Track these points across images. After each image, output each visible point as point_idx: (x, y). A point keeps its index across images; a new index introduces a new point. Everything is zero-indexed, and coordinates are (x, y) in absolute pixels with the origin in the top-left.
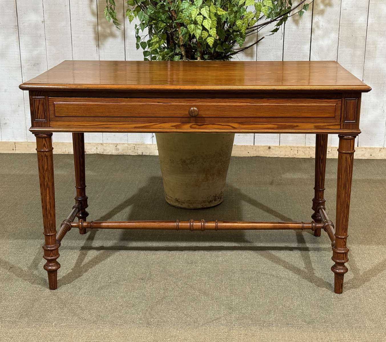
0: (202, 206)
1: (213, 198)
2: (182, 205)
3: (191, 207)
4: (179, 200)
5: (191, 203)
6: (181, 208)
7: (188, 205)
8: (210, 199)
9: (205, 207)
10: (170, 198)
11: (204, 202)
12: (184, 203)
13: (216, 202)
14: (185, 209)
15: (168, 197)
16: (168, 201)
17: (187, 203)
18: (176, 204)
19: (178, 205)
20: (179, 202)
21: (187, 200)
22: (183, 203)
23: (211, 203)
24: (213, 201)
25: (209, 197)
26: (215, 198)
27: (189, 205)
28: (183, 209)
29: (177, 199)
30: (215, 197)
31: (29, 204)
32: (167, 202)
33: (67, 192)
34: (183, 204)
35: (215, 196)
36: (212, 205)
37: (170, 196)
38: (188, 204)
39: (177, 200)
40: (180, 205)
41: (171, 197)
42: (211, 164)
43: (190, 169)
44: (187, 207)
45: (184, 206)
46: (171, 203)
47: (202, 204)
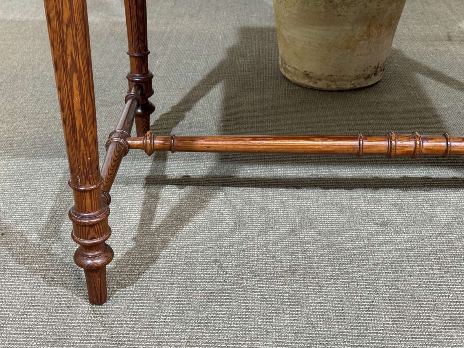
0: (352, 86)
1: (373, 70)
2: (316, 83)
3: (334, 87)
4: (311, 75)
5: (334, 81)
6: (312, 89)
7: (328, 84)
8: (369, 72)
9: (358, 86)
10: (293, 70)
11: (358, 77)
12: (320, 80)
13: (377, 77)
14: (321, 90)
15: (290, 68)
16: (286, 75)
17: (326, 79)
18: (305, 82)
19: (307, 84)
20: (311, 77)
21: (326, 74)
22: (318, 79)
23: (368, 79)
24: (372, 75)
25: (367, 68)
26: (376, 70)
27: (330, 83)
28: (318, 92)
29: (307, 73)
30: (378, 68)
31: (38, 78)
32: (284, 77)
33: (103, 55)
34: (318, 81)
35: (377, 66)
36: (370, 83)
37: (292, 66)
38: (326, 82)
39: (307, 75)
40: (311, 84)
41: (296, 69)
42: (380, 7)
43: (339, 15)
44: (325, 87)
45: (320, 85)
46: (295, 79)
47: (353, 82)
